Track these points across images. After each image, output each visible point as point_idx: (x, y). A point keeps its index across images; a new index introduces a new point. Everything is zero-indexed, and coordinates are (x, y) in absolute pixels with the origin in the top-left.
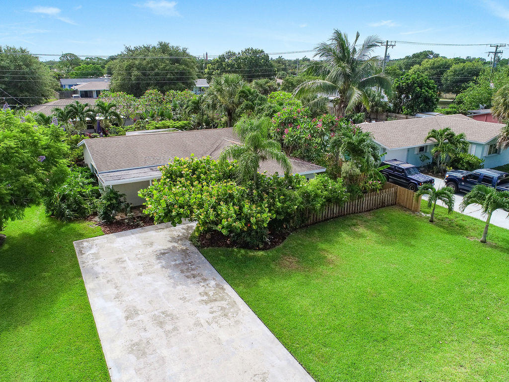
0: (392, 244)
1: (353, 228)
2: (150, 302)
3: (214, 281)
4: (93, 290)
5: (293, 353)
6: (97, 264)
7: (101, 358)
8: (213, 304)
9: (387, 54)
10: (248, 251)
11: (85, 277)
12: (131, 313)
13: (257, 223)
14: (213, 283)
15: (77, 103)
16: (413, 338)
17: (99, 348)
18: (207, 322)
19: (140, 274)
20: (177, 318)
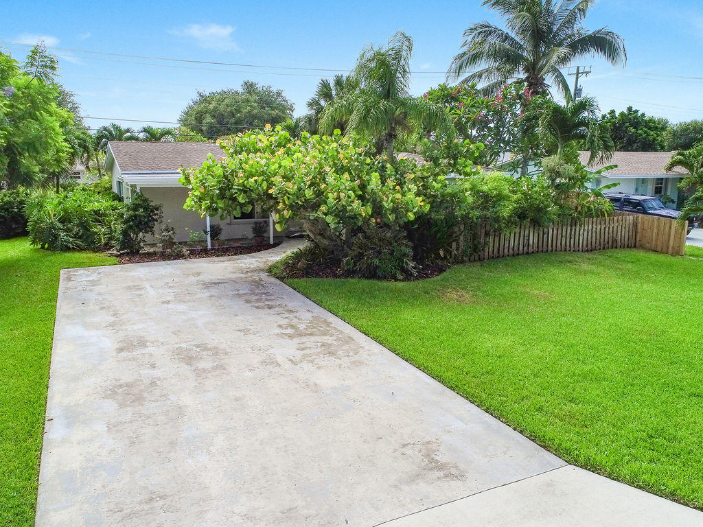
1: (568, 264)
2: (175, 333)
3: (309, 313)
4: (68, 316)
8: (304, 339)
9: (578, 86)
12: (132, 345)
14: (306, 315)
18: (291, 360)
19: (166, 303)
20: (226, 354)
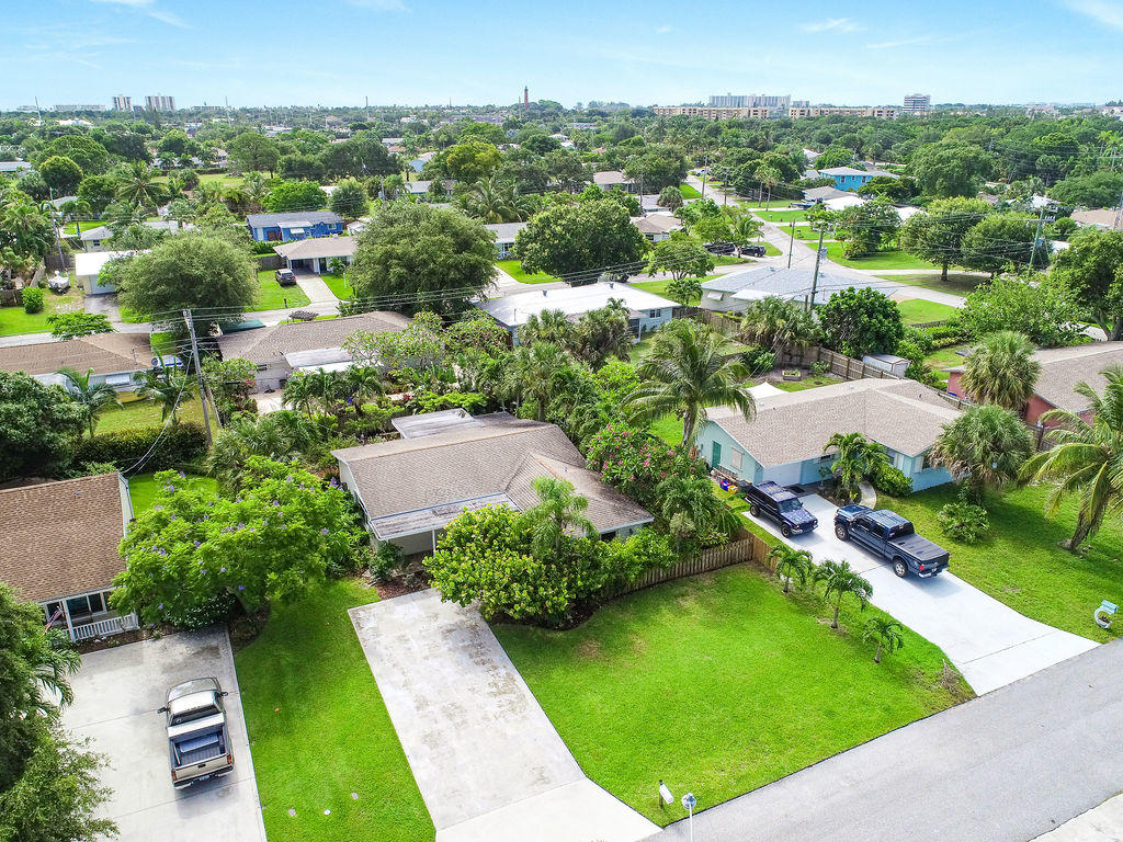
0: (719, 626)
1: (679, 599)
2: (439, 692)
3: (506, 669)
4: (380, 675)
5: (572, 750)
6: (379, 642)
7: (400, 748)
8: (501, 697)
10: (546, 631)
11: (370, 659)
12: (422, 704)
13: (553, 606)
14: (503, 672)
15: (321, 370)
16: (690, 743)
17: (395, 737)
18: (495, 716)
19: (426, 658)
20: (466, 711)
